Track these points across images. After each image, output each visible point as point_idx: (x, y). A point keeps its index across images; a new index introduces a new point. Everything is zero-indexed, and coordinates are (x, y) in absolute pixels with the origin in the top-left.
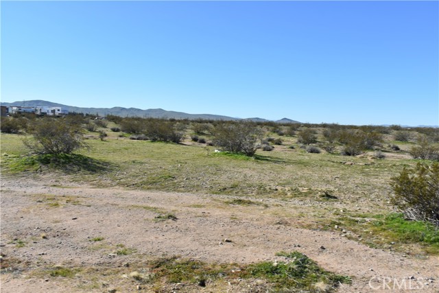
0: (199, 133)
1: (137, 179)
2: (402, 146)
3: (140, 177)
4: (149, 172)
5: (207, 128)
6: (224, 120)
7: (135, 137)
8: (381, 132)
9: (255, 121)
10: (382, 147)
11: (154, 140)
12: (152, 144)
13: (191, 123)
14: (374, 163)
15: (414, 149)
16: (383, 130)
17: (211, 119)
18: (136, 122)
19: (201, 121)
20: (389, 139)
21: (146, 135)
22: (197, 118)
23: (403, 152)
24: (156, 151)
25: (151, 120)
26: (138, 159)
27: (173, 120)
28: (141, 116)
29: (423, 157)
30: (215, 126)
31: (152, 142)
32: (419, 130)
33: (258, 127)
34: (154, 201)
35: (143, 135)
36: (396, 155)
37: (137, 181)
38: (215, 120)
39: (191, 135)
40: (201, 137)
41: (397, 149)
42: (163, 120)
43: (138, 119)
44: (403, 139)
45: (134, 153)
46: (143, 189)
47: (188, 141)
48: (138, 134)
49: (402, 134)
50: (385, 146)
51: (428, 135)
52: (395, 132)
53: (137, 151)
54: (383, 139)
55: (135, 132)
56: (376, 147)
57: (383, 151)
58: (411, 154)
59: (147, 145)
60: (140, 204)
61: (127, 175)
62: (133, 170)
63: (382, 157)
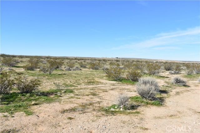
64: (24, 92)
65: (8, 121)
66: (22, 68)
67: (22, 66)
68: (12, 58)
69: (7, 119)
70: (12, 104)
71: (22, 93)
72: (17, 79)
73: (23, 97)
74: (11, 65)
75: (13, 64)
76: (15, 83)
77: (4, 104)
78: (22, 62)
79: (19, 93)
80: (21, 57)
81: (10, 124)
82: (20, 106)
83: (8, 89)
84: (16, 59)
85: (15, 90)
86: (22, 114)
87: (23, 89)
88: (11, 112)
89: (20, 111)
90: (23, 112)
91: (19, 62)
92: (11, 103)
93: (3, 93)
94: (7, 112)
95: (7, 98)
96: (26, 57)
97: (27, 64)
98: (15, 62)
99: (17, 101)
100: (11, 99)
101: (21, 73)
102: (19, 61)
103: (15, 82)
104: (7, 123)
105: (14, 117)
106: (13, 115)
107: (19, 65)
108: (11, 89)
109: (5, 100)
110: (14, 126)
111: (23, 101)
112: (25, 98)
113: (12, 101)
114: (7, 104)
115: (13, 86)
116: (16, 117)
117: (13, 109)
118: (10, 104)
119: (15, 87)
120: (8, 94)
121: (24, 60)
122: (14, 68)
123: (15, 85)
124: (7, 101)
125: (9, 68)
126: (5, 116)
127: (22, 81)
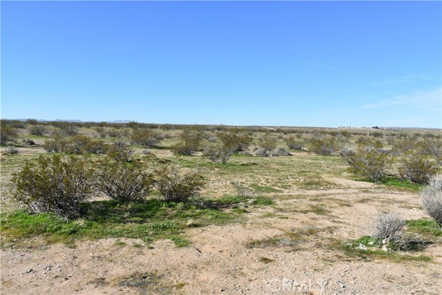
2: (36, 140)
8: (16, 127)
10: (16, 142)
14: (4, 160)
15: (48, 143)
16: (18, 124)
20: (25, 134)
23: (38, 146)
29: (56, 150)
32: (55, 124)
36: (30, 149)
41: (32, 143)
44: (38, 133)
49: (37, 128)
50: (20, 141)
51: (62, 128)
52: (31, 126)
54: (18, 134)
56: (9, 142)
57: (16, 146)
58: (45, 147)
63: (16, 152)
64: (172, 200)
65: (143, 257)
66: (169, 151)
67: (168, 145)
68: (149, 129)
69: (141, 252)
70: (150, 223)
71: (168, 201)
72: (159, 173)
73: (170, 209)
74: (147, 144)
75: (152, 142)
76: (155, 181)
77: (135, 221)
78: (168, 137)
79: (163, 201)
80: (167, 127)
81: (146, 262)
82: (164, 228)
83: (142, 191)
84: (158, 131)
85: (155, 194)
86: (169, 244)
87: (170, 192)
88: (147, 237)
89: (164, 238)
90: (169, 240)
91: (162, 139)
92: (148, 220)
93: (133, 200)
94: (140, 237)
95: (140, 211)
96: (177, 127)
97: (177, 142)
98: (155, 137)
99: (158, 218)
100: (149, 213)
101: (166, 160)
102: (163, 136)
103: (156, 178)
104: (141, 259)
105: (153, 248)
106: (152, 245)
107: (163, 144)
108: (147, 192)
109: (137, 214)
110: (153, 267)
111: (171, 218)
112: (175, 212)
113: (149, 217)
114: (141, 222)
115: (151, 186)
116: (157, 249)
117: (151, 233)
118: (145, 222)
119: (155, 188)
120: (141, 201)
121: (172, 133)
122: (153, 151)
123: (156, 186)
124: (140, 217)
125: (143, 150)
126: (137, 246)
127: (169, 176)
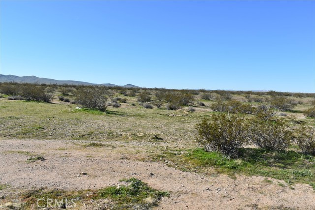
0: (65, 95)
1: (13, 131)
2: (206, 103)
3: (16, 129)
4: (23, 125)
5: (71, 91)
6: (85, 85)
7: (12, 98)
8: (193, 94)
9: (107, 86)
10: (193, 104)
11: (28, 100)
12: (27, 103)
13: (58, 87)
14: (188, 115)
15: (213, 105)
16: (195, 92)
17: (74, 84)
18: (13, 86)
19: (66, 86)
20: (198, 98)
21: (22, 96)
22: (63, 83)
23: (207, 107)
24: (30, 108)
25: (26, 84)
26: (14, 115)
27: (44, 85)
28: (18, 81)
29: (219, 110)
30: (77, 89)
31: (27, 101)
32: (217, 92)
33: (110, 90)
34: (27, 147)
35: (19, 97)
36: (202, 109)
37: (13, 132)
38: (77, 85)
39: (58, 96)
40: (66, 98)
41: (203, 105)
42: (36, 85)
43: (15, 84)
44: (206, 98)
45: (11, 111)
46: (18, 138)
47: (56, 101)
48: (15, 95)
49: (206, 95)
50: (196, 103)
51: (222, 95)
52: (202, 93)
53: (13, 109)
54: (195, 99)
55: (12, 94)
56: (190, 104)
57: (194, 106)
58: (212, 108)
59: (23, 104)
60: (15, 150)
61: (5, 127)
62: (10, 124)
63: (193, 111)
64: (309, 154)
65: (286, 194)
66: (302, 114)
67: (301, 110)
68: (284, 97)
69: (284, 190)
70: (291, 170)
71: (305, 154)
72: (298, 131)
73: (307, 160)
74: (283, 108)
75: (287, 106)
76: (294, 137)
77: (279, 166)
78: (300, 103)
79: (301, 154)
80: (300, 95)
81: (289, 199)
82: (303, 175)
83: (284, 144)
84: (292, 98)
85: (294, 147)
86: (307, 188)
87: (308, 147)
88: (289, 180)
89: (303, 183)
90: (307, 185)
91: (295, 104)
92: (289, 166)
93: (277, 150)
94: (283, 179)
95: (282, 159)
96: (308, 95)
97: (310, 107)
98: (290, 103)
99: (297, 166)
100: (289, 161)
101: (301, 122)
102: (296, 102)
103: (295, 134)
104: (285, 195)
105: (294, 189)
106: (293, 187)
107: (297, 108)
108: (288, 145)
109: (280, 161)
110: (295, 204)
111: (308, 168)
112: (311, 163)
113: (290, 165)
114: (283, 168)
115: (291, 141)
116: (298, 191)
117: (292, 177)
118: (287, 168)
119: (295, 143)
120: (283, 152)
121: (304, 100)
122: (289, 114)
123: (296, 140)
124: (283, 163)
125: (280, 112)
126: (281, 185)
127: (307, 134)
